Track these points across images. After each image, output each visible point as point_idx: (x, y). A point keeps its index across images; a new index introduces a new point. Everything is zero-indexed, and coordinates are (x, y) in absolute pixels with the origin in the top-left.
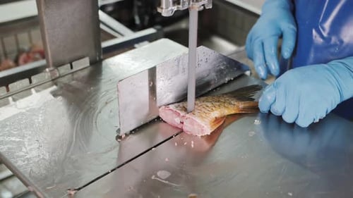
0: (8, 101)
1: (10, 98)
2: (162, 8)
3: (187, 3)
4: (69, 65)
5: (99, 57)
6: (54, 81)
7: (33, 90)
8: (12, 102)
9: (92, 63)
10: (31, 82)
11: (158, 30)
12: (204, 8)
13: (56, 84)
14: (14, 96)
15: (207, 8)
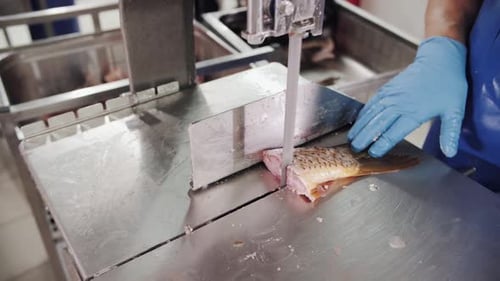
0: (75, 129)
1: (79, 126)
2: (248, 33)
3: (285, 28)
4: (153, 90)
5: (192, 81)
6: (134, 108)
7: (107, 118)
8: (79, 132)
9: (182, 88)
10: (105, 107)
11: (275, 48)
12: (310, 34)
13: (135, 112)
14: (83, 125)
15: (315, 35)
